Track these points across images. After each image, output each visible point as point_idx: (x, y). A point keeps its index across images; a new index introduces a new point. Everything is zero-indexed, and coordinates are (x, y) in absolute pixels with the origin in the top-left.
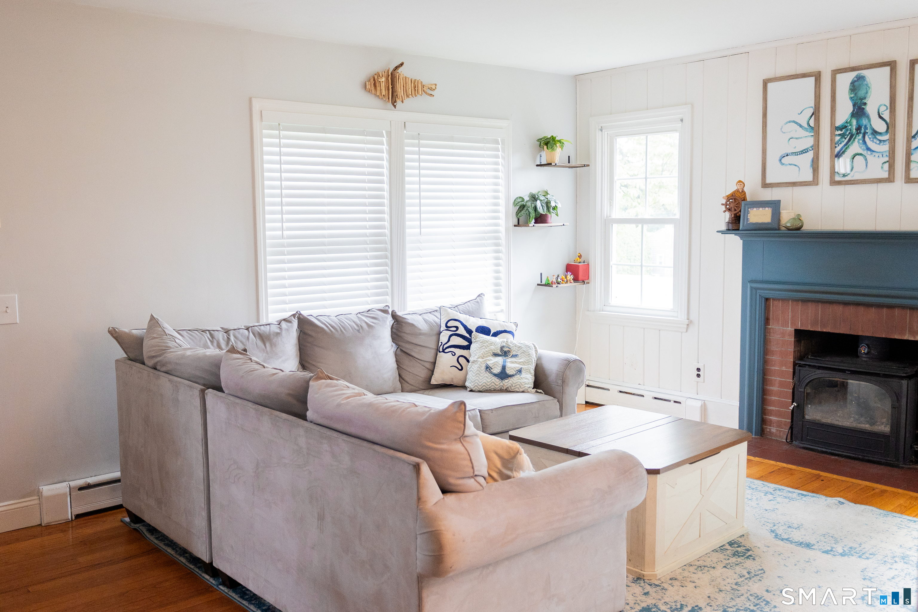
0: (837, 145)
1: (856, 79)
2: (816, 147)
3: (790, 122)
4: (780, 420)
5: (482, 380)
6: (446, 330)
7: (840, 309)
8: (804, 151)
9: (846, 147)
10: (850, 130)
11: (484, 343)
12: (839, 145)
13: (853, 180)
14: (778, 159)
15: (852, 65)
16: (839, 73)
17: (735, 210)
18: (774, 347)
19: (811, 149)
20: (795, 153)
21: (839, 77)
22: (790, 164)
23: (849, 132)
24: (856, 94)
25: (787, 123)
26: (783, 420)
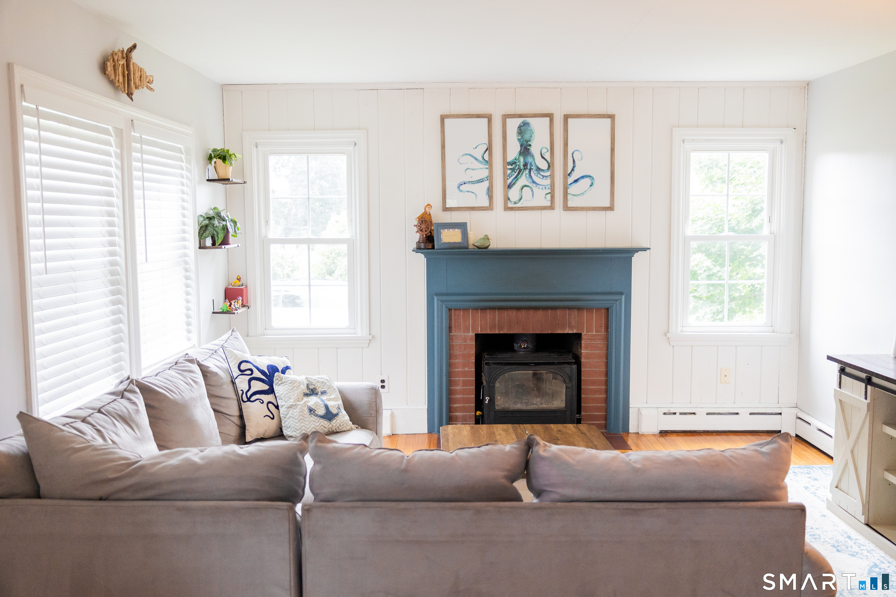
0: (509, 178)
1: (522, 124)
2: (490, 178)
3: (466, 155)
4: (464, 415)
5: (310, 425)
6: (241, 375)
7: (513, 314)
8: (480, 181)
9: (516, 179)
10: (519, 166)
11: (294, 383)
12: (510, 178)
13: (523, 207)
14: (457, 186)
15: (517, 113)
16: (509, 118)
17: (426, 231)
18: (457, 352)
19: (486, 179)
20: (472, 181)
21: (508, 120)
22: (468, 192)
23: (518, 167)
24: (522, 137)
25: (463, 155)
26: (468, 414)
